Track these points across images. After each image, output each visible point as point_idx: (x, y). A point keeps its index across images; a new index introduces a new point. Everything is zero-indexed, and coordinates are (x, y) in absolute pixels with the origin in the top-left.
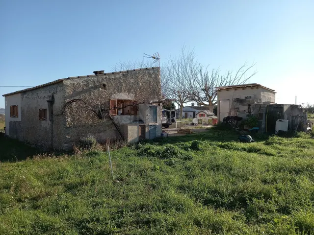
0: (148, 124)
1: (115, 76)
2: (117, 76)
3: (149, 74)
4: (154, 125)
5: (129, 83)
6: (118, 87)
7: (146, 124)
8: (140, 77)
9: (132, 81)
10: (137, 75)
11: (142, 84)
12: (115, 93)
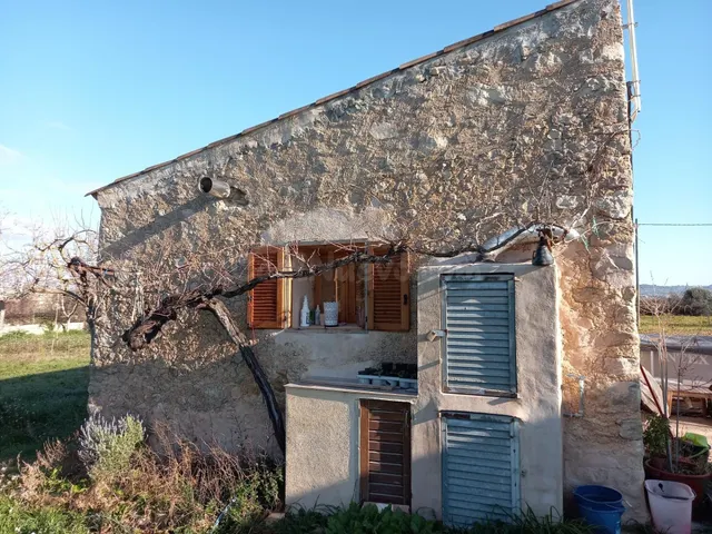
0: (433, 404)
1: (285, 132)
2: (298, 129)
3: (512, 57)
4: (486, 419)
5: (362, 149)
6: (299, 182)
7: (418, 402)
8: (435, 95)
9: (380, 132)
10: (417, 90)
11: (453, 140)
12: (283, 215)
